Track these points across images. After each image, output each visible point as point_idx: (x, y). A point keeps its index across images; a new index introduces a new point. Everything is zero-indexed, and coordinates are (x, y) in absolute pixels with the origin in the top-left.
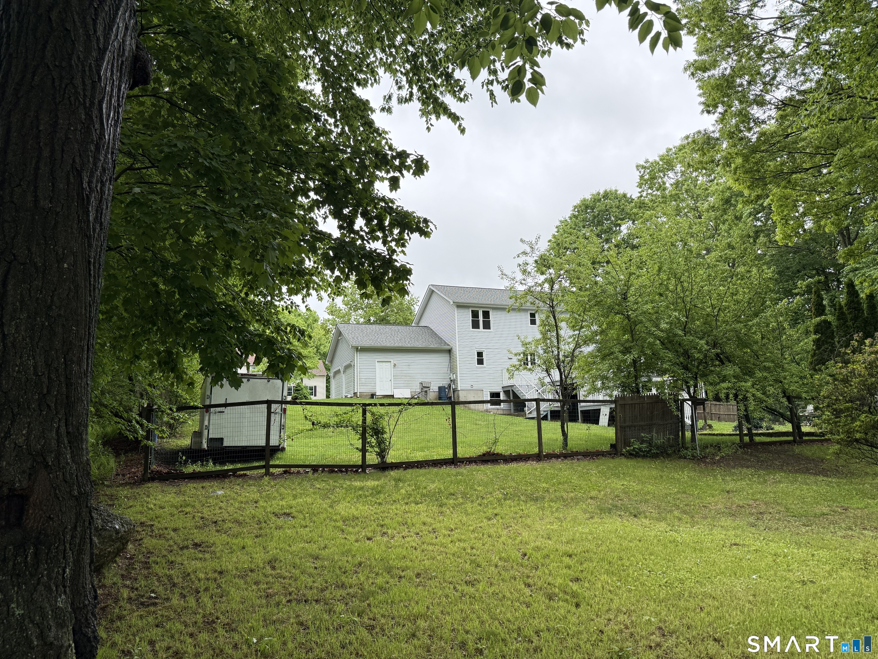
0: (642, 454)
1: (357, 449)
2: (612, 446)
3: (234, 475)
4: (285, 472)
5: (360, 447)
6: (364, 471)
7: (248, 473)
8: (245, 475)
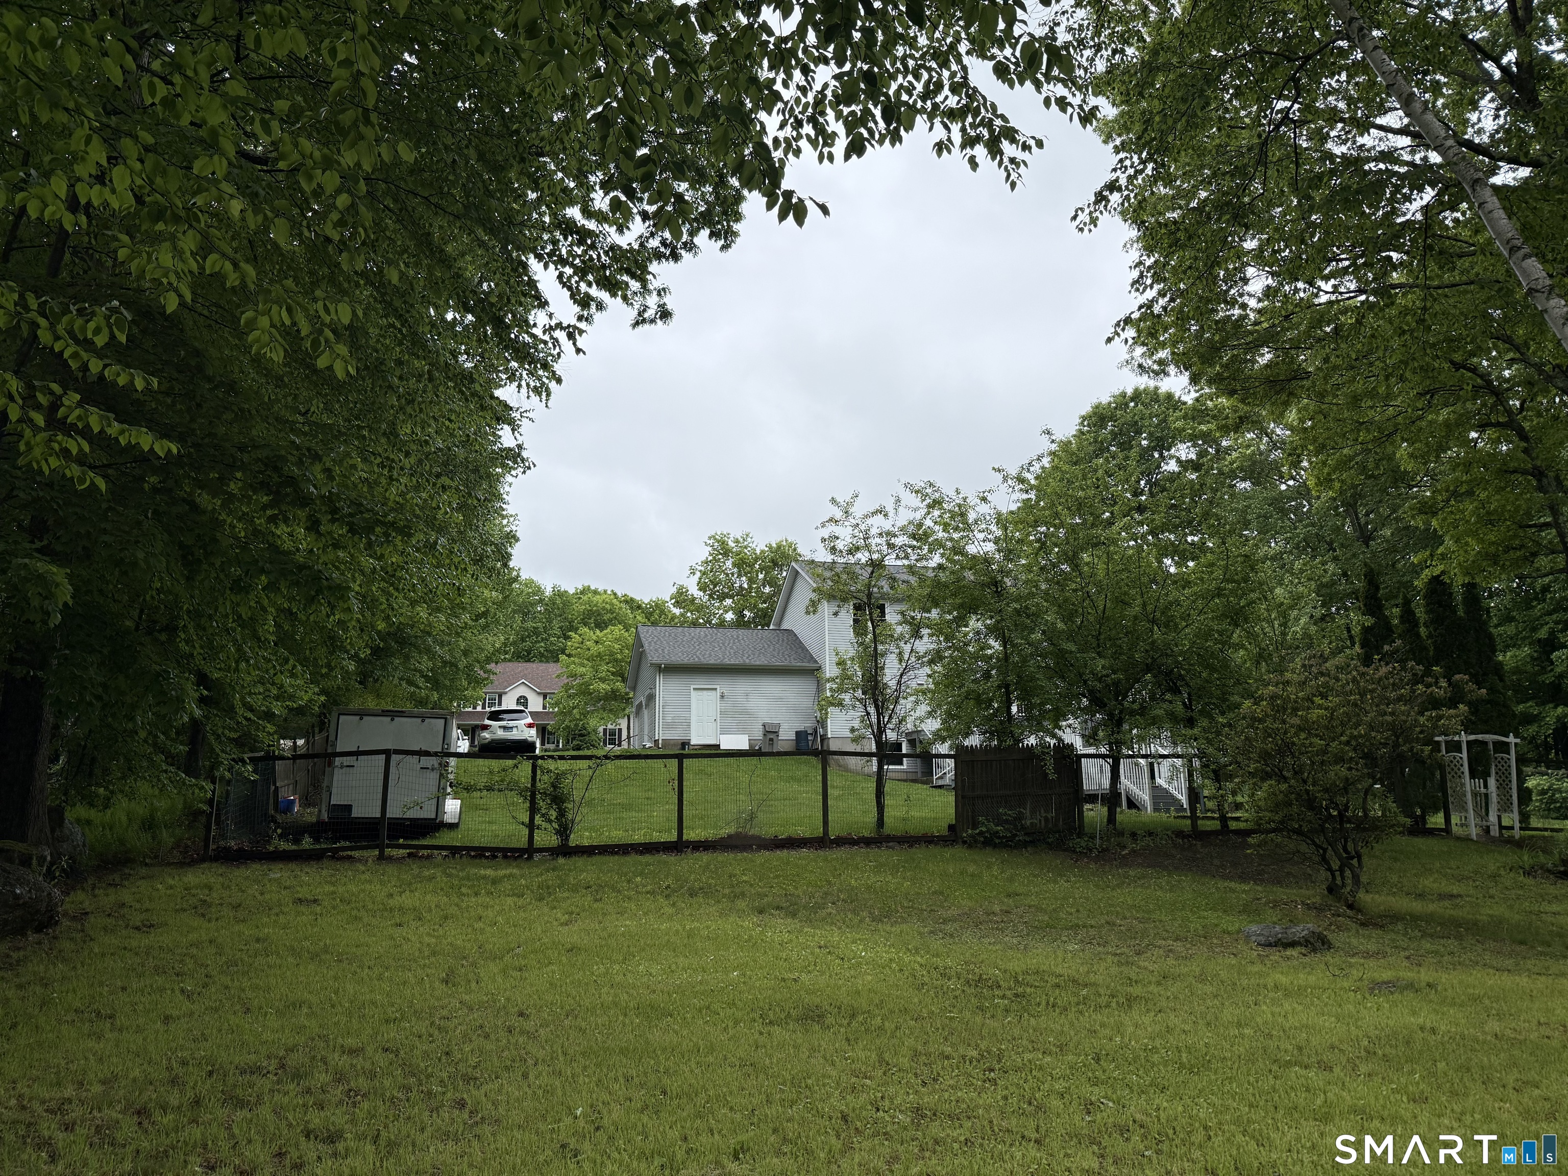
0: (997, 841)
1: (523, 823)
2: (951, 827)
3: (333, 857)
4: (410, 855)
5: (527, 820)
6: (530, 858)
7: (352, 853)
8: (350, 857)
